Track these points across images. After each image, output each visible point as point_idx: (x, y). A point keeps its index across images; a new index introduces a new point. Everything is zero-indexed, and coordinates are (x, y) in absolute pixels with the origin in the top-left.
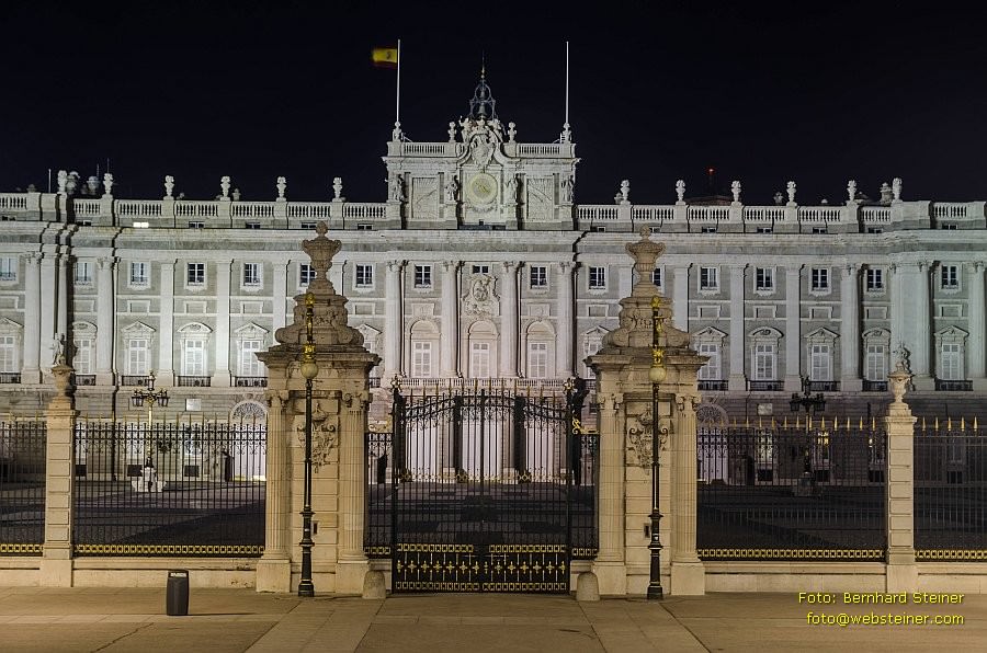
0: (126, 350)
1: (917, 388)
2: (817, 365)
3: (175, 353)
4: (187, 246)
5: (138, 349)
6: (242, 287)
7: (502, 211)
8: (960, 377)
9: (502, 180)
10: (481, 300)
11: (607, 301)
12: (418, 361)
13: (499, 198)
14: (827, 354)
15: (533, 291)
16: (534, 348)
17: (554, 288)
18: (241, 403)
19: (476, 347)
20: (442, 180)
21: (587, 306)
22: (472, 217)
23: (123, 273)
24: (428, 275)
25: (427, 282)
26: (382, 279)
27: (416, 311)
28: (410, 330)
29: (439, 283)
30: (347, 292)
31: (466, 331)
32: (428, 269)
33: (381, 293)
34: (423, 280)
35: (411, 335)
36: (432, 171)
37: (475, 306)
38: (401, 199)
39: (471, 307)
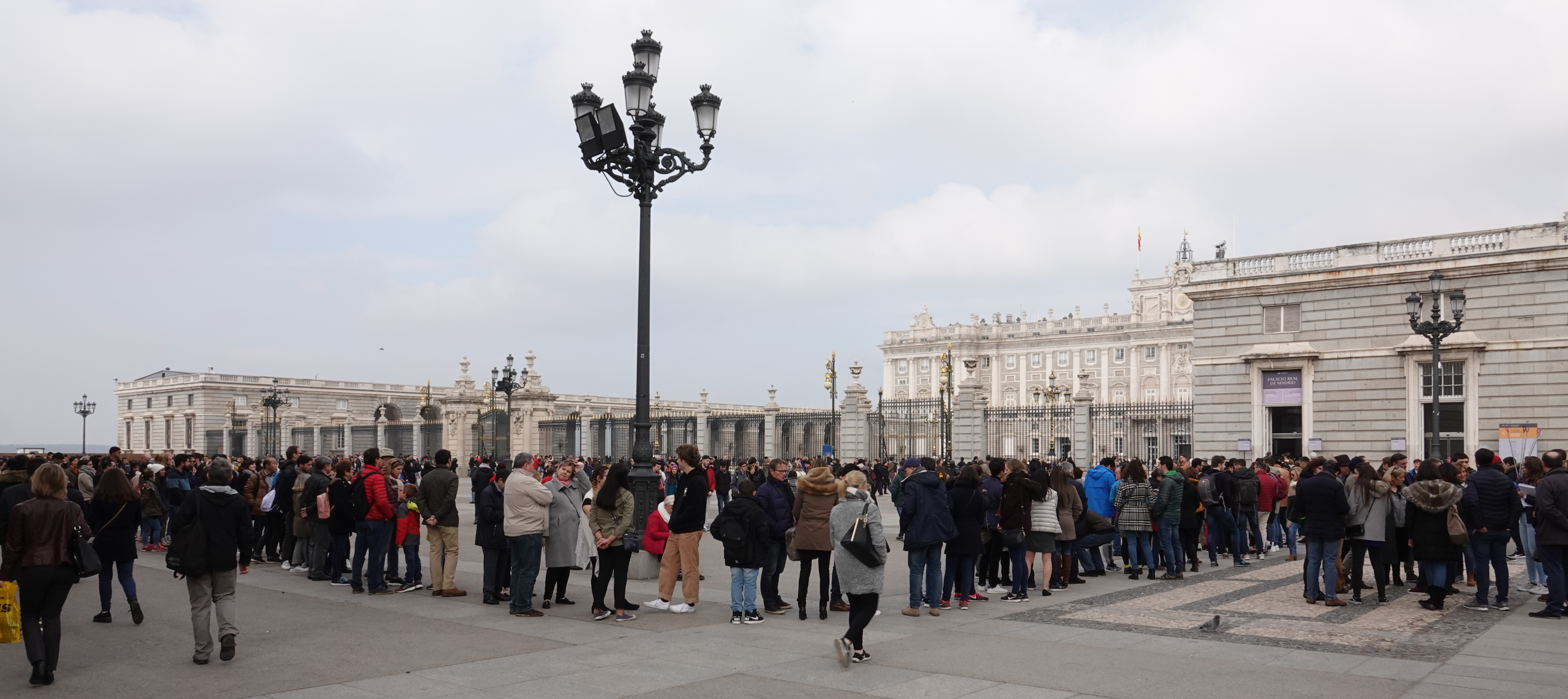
4: (1032, 345)
6: (1058, 365)
10: (1181, 364)
19: (1181, 391)
20: (1161, 298)
22: (1177, 318)
23: (1003, 361)
24: (1153, 352)
25: (1153, 356)
26: (1129, 356)
27: (1147, 372)
28: (1144, 382)
29: (1159, 357)
30: (1111, 364)
31: (1174, 383)
32: (1153, 349)
33: (1128, 363)
34: (1152, 354)
35: (1144, 386)
36: (1155, 293)
37: (1179, 368)
38: (1138, 311)
39: (1176, 369)
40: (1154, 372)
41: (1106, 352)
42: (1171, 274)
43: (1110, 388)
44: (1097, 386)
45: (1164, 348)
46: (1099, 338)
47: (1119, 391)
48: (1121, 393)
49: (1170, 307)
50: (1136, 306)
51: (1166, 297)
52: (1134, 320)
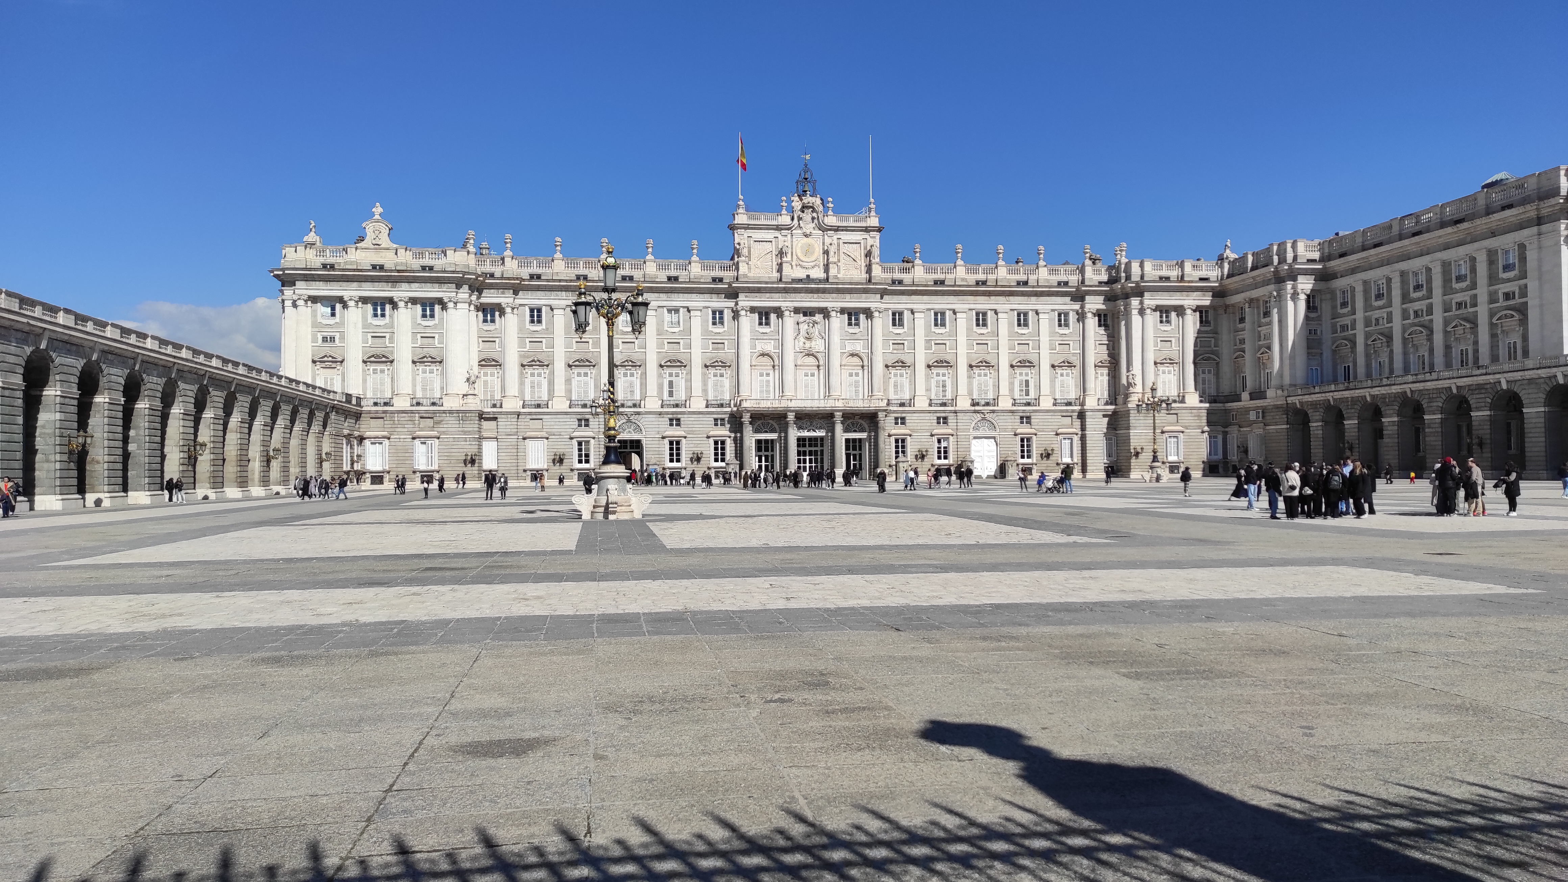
0: (526, 380)
2: (1063, 386)
3: (568, 381)
5: (536, 378)
7: (827, 269)
9: (824, 244)
10: (808, 339)
11: (906, 338)
12: (761, 387)
13: (821, 257)
15: (850, 331)
16: (851, 375)
17: (866, 328)
21: (892, 342)
22: (801, 274)
23: (521, 316)
24: (768, 319)
25: (768, 324)
27: (761, 346)
28: (756, 361)
29: (780, 325)
30: (705, 332)
31: (799, 362)
32: (770, 313)
33: (731, 332)
34: (764, 322)
35: (755, 366)
36: (769, 235)
37: (805, 343)
38: (746, 257)
40: (770, 347)
41: (697, 313)
43: (705, 367)
44: (686, 362)
45: (787, 313)
47: (718, 372)
48: (722, 375)
49: (790, 256)
51: (784, 242)
52: (743, 268)
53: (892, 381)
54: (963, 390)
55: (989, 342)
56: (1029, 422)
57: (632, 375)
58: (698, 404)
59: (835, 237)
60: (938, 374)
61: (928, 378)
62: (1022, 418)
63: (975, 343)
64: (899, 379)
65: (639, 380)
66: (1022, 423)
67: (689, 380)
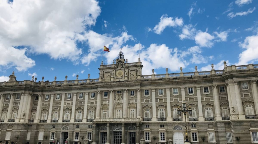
0: (42, 115)
1: (239, 118)
2: (208, 113)
4: (57, 90)
6: (67, 99)
7: (124, 78)
8: (253, 114)
10: (119, 99)
11: (149, 98)
12: (104, 115)
13: (124, 75)
14: (211, 110)
15: (131, 96)
16: (131, 111)
17: (136, 96)
18: (64, 126)
19: (118, 111)
20: (111, 72)
21: (144, 100)
22: (117, 80)
23: (44, 97)
24: (107, 94)
25: (107, 96)
26: (97, 96)
27: (104, 103)
28: (102, 107)
29: (109, 96)
30: (89, 99)
31: (115, 107)
32: (107, 93)
33: (96, 99)
34: (106, 95)
35: (102, 108)
36: (109, 71)
37: (117, 101)
38: (102, 77)
39: (116, 101)
40: (107, 103)
41: (88, 94)
42: (115, 63)
43: (88, 109)
44: (82, 108)
45: (111, 92)
46: (85, 88)
47: (92, 111)
48: (92, 112)
49: (114, 76)
50: (101, 75)
51: (113, 72)
52: (100, 80)
53: (145, 113)
54: (169, 115)
55: (179, 99)
56: (195, 127)
57: (68, 112)
58: (84, 121)
59: (128, 69)
60: (160, 110)
61: (157, 111)
62: (192, 125)
63: (173, 99)
64: (147, 112)
65: (70, 114)
66: (192, 127)
67: (83, 114)
